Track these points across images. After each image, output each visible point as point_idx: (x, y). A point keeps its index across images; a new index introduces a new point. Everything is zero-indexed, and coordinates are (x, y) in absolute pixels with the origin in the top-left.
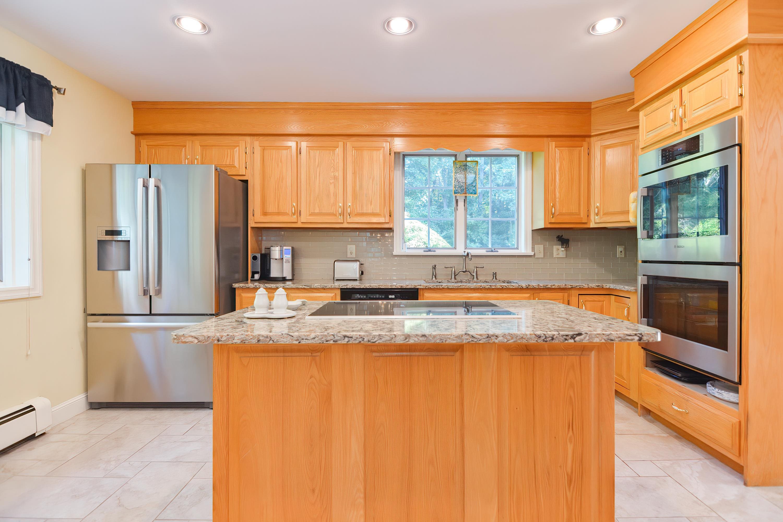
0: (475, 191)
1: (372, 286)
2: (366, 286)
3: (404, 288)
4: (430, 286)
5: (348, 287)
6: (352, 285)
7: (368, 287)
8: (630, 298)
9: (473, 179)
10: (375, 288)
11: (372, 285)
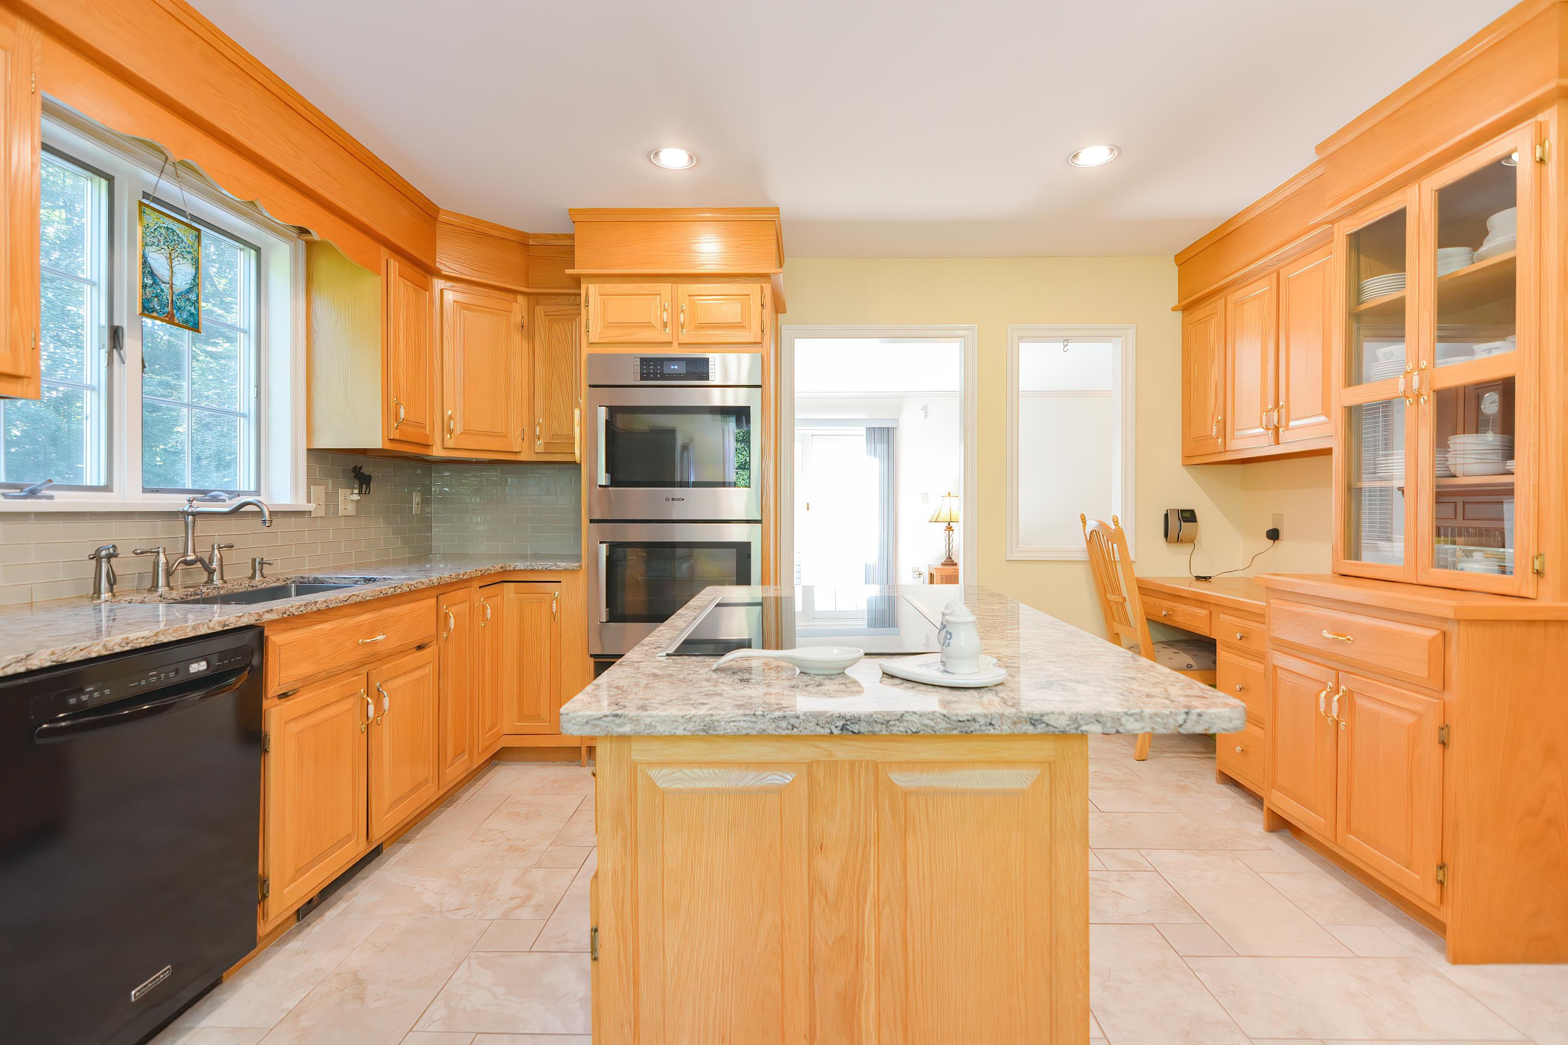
0: (196, 318)
1: (132, 641)
2: (110, 645)
3: (232, 626)
4: (291, 609)
5: (35, 664)
6: (53, 654)
7: (118, 649)
8: (560, 582)
9: (189, 278)
10: (143, 645)
11: (132, 636)
